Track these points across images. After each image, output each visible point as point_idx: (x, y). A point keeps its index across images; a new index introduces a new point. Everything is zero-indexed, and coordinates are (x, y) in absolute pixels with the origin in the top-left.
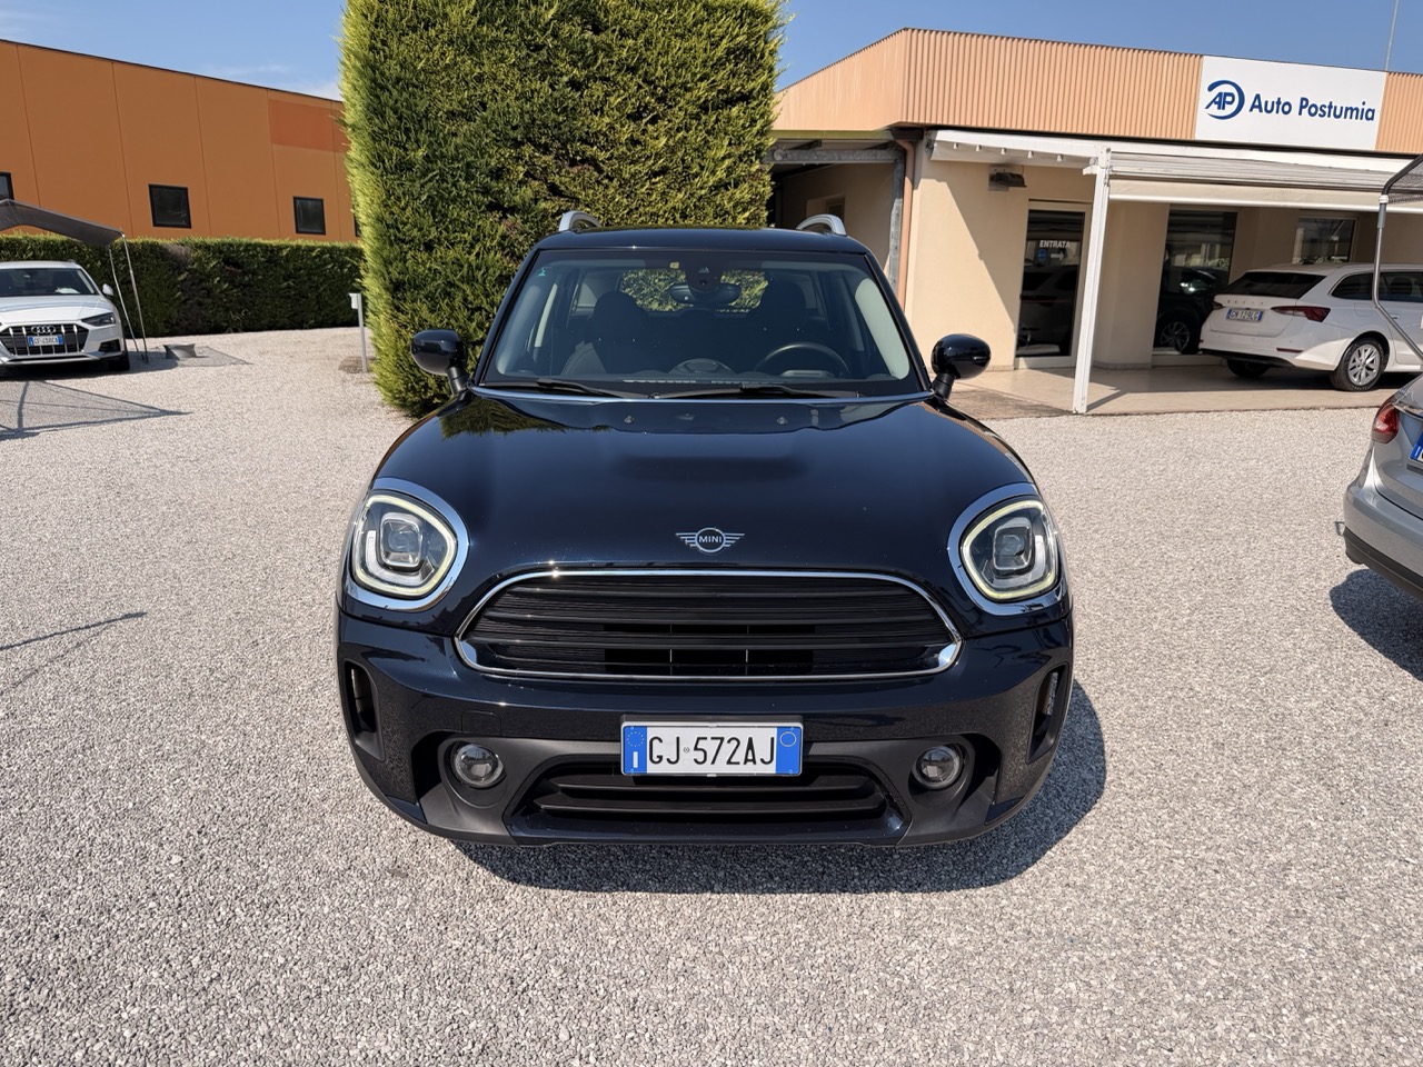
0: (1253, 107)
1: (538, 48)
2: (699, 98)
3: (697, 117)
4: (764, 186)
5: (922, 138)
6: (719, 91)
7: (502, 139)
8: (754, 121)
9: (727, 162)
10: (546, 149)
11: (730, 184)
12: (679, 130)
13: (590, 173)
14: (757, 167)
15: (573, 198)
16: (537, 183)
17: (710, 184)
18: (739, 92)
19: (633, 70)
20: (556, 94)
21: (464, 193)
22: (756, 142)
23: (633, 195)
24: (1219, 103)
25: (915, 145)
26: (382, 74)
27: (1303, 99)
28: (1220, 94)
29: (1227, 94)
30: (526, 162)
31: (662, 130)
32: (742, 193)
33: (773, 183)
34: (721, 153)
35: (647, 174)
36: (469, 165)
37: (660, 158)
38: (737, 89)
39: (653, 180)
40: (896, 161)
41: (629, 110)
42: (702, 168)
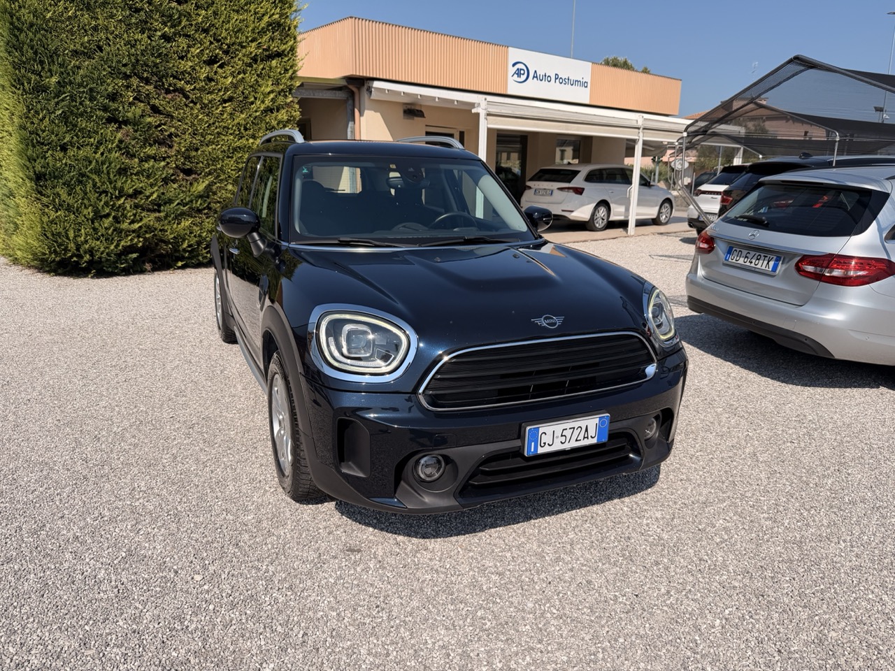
0: (534, 77)
1: (138, 10)
2: (251, 53)
3: (250, 65)
4: (295, 111)
5: (363, 85)
6: (264, 49)
7: (114, 73)
8: (286, 70)
9: (272, 96)
10: (147, 81)
11: (274, 109)
12: (239, 73)
13: (180, 99)
14: (291, 99)
15: (169, 115)
16: (143, 104)
17: (262, 109)
18: (276, 51)
19: (206, 31)
20: (154, 43)
21: (89, 110)
22: (289, 83)
23: (210, 114)
24: (518, 74)
25: (359, 89)
26: (18, 19)
27: (556, 74)
28: (518, 69)
29: (521, 69)
30: (134, 90)
31: (228, 72)
32: (283, 115)
33: (300, 110)
34: (269, 89)
35: (219, 101)
36: (91, 90)
37: (228, 91)
38: (275, 49)
39: (224, 105)
40: (347, 98)
41: (205, 58)
42: (256, 98)
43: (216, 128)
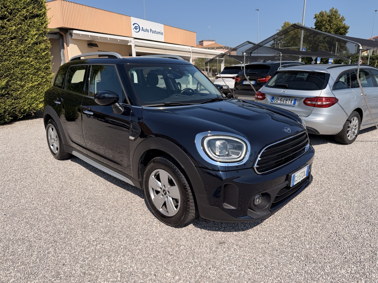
0: (142, 30)
2: (24, 14)
3: (24, 21)
4: (48, 44)
5: (68, 32)
6: (30, 13)
8: (42, 24)
9: (36, 36)
11: (38, 43)
12: (18, 25)
14: (46, 38)
17: (32, 43)
18: (36, 14)
22: (44, 30)
23: (5, 45)
24: (135, 28)
25: (65, 34)
27: (151, 29)
28: (135, 26)
29: (137, 27)
31: (12, 24)
32: (43, 46)
33: (51, 43)
34: (34, 33)
35: (9, 38)
37: (13, 34)
38: (36, 13)
39: (12, 41)
42: (28, 37)
43: (8, 52)
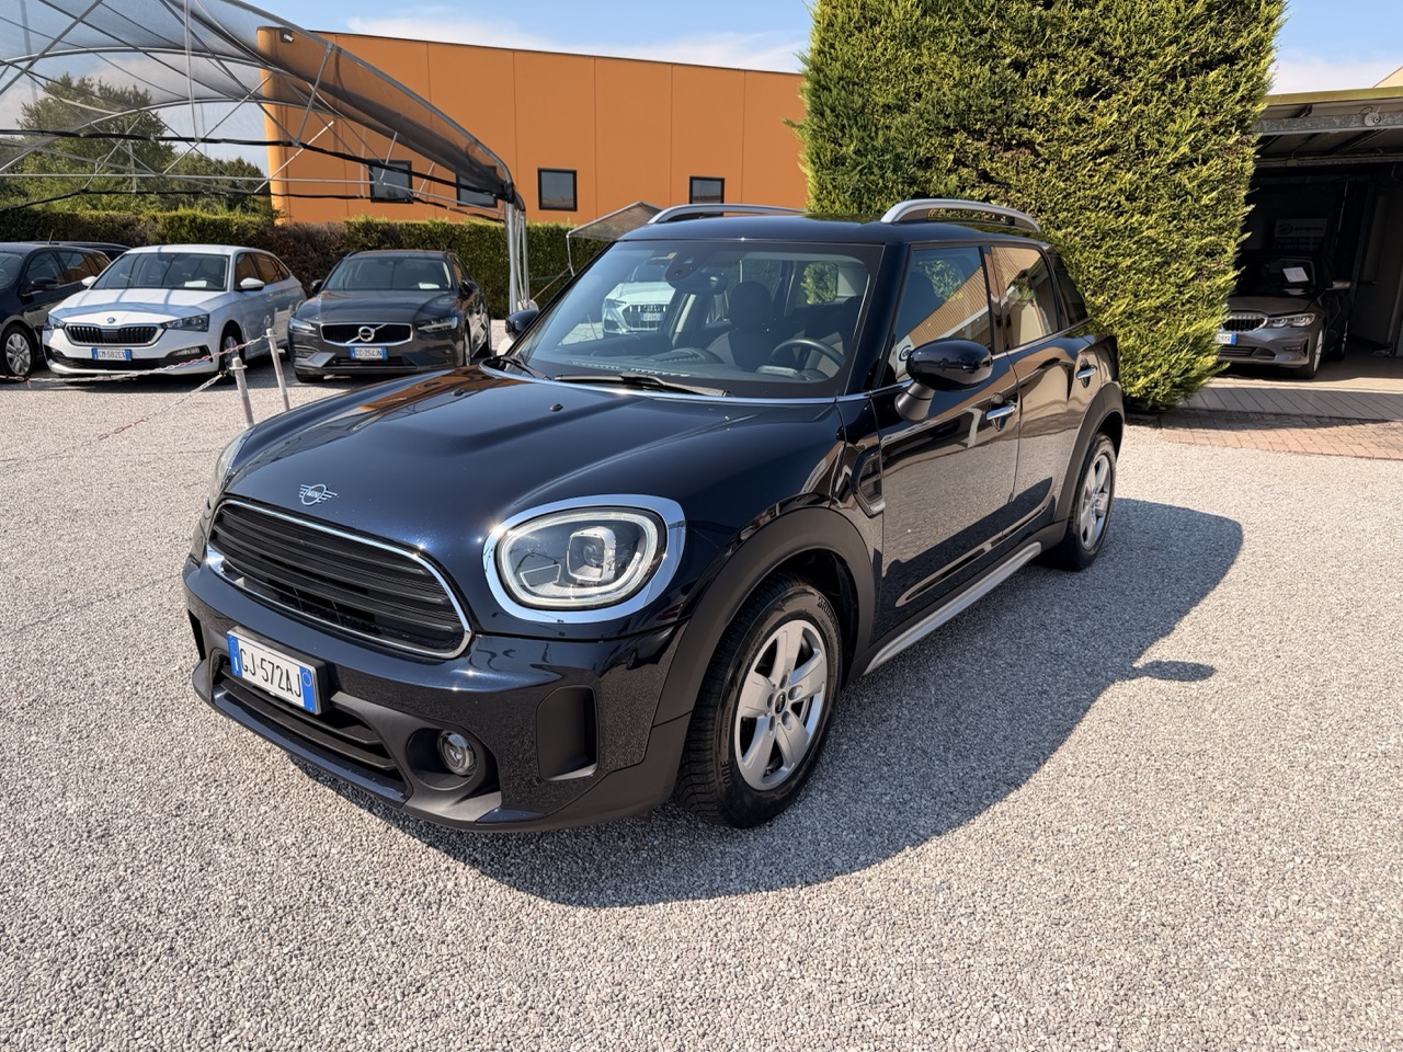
1: (983, 31)
2: (1165, 65)
3: (1161, 88)
4: (1245, 161)
6: (1194, 55)
7: (934, 129)
8: (1237, 85)
9: (1195, 135)
10: (980, 135)
11: (1196, 160)
12: (1135, 104)
13: (1026, 157)
14: (1238, 138)
15: (1004, 184)
16: (966, 170)
17: (1169, 161)
18: (1221, 52)
19: (1086, 42)
20: (997, 78)
21: (890, 185)
22: (1239, 109)
23: (1072, 178)
26: (826, 76)
30: (958, 150)
31: (1115, 105)
32: (1211, 169)
33: (1258, 157)
34: (1188, 126)
35: (1090, 154)
36: (898, 156)
37: (1108, 137)
38: (1219, 50)
39: (1098, 161)
41: (1077, 86)
42: (1161, 143)
43: (1079, 200)
